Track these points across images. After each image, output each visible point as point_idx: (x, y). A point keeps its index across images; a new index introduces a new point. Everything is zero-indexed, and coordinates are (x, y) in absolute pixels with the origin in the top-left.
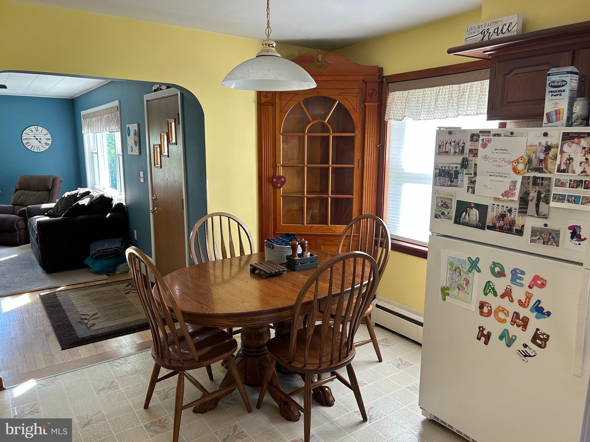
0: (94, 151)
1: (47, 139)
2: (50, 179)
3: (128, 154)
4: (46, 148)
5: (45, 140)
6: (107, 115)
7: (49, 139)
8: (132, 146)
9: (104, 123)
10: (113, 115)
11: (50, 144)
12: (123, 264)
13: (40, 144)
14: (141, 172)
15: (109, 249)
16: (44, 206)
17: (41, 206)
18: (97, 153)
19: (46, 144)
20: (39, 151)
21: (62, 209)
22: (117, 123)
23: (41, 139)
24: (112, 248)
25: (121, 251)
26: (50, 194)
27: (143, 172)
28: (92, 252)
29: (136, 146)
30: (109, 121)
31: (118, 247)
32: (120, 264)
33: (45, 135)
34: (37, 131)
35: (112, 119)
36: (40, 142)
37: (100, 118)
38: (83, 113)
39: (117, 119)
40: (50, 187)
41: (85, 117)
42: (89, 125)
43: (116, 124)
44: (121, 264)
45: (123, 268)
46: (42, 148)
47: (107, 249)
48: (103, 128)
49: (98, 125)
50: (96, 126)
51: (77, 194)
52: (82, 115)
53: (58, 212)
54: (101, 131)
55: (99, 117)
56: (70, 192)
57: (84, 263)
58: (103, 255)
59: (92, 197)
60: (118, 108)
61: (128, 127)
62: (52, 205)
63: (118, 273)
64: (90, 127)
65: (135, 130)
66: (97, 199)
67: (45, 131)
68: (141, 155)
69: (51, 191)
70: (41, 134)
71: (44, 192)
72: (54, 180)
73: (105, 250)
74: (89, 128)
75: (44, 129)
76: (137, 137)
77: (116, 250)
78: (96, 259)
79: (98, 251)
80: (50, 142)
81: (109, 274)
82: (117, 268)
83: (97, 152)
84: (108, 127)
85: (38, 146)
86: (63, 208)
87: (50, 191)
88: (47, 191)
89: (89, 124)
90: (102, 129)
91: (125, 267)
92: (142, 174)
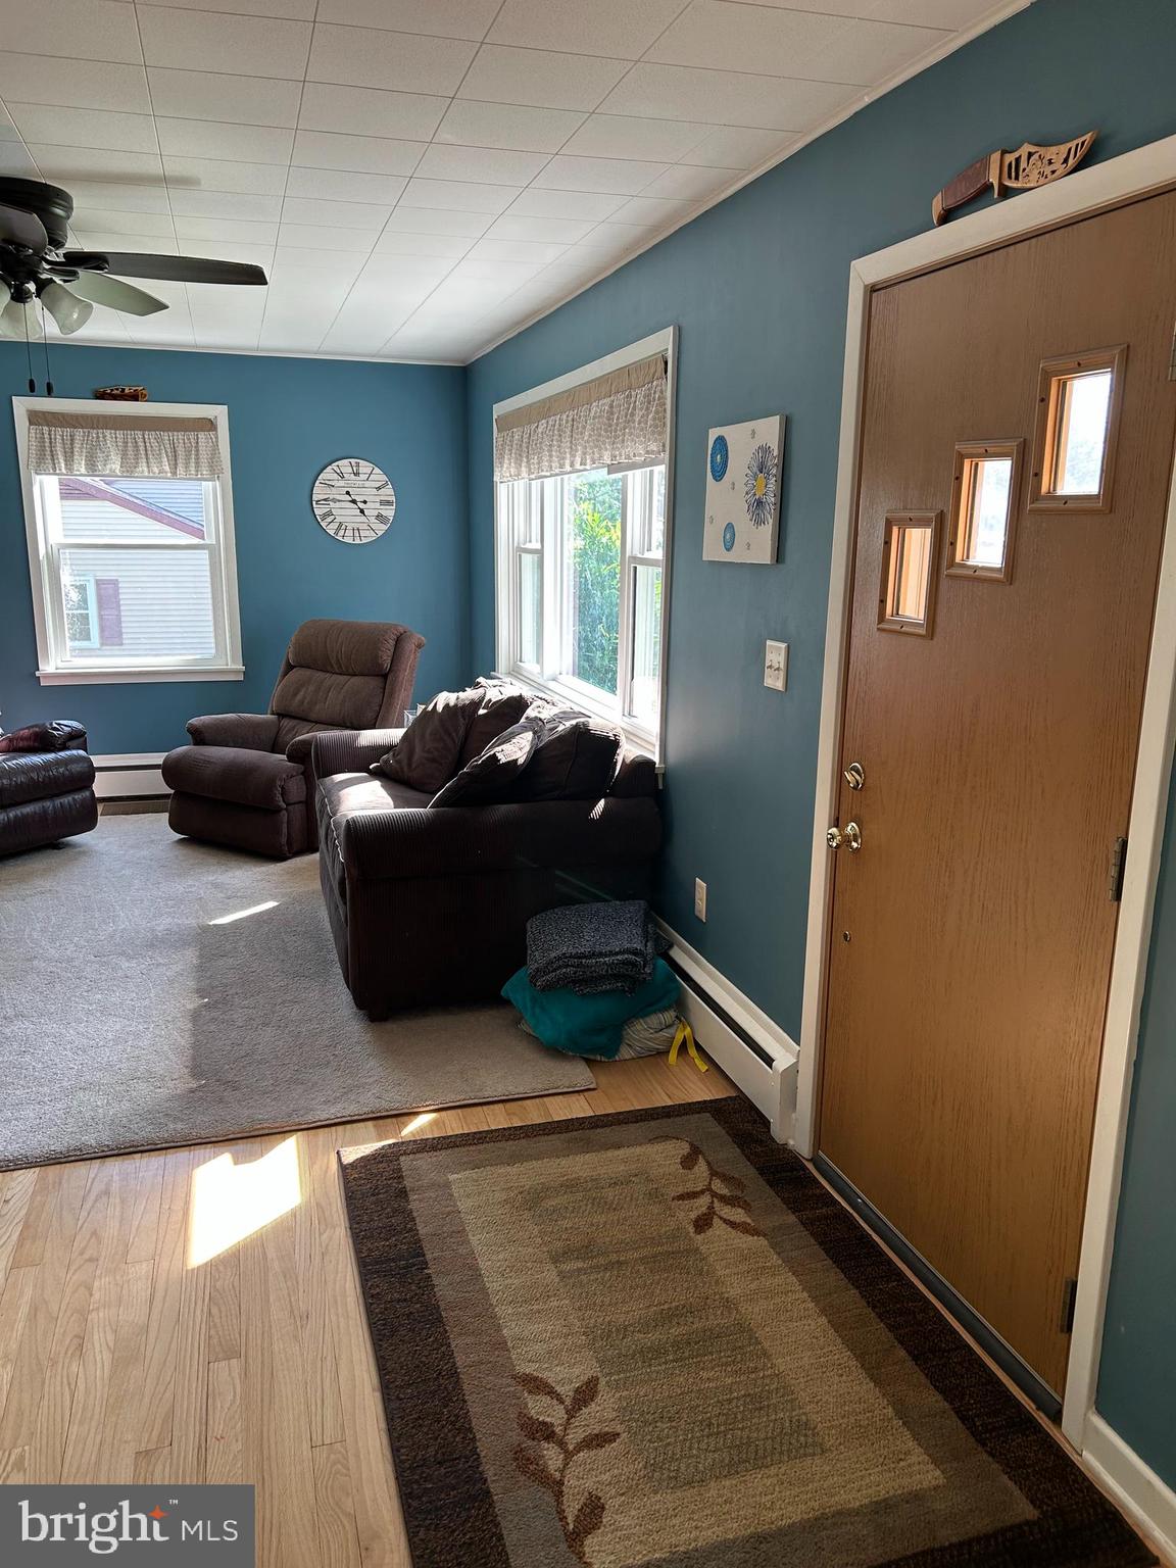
0: (529, 546)
1: (382, 503)
2: (387, 637)
3: (704, 559)
4: (380, 533)
5: (378, 505)
6: (607, 401)
7: (389, 503)
8: (730, 527)
9: (590, 436)
10: (640, 395)
11: (391, 518)
12: (648, 1019)
13: (363, 519)
14: (769, 643)
15: (601, 955)
16: (369, 737)
17: (358, 736)
18: (540, 553)
19: (379, 517)
20: (358, 541)
21: (426, 755)
22: (656, 426)
23: (365, 502)
24: (612, 953)
25: (648, 970)
26: (384, 689)
27: (783, 646)
28: (536, 958)
29: (760, 522)
30: (617, 425)
31: (635, 952)
32: (637, 1018)
33: (379, 488)
34: (357, 474)
35: (632, 415)
36: (362, 511)
37: (570, 419)
38: (499, 409)
39: (657, 412)
40: (387, 665)
41: (508, 422)
42: (526, 452)
43: (653, 433)
44: (642, 1017)
45: (647, 1035)
46: (367, 533)
47: (593, 955)
48: (584, 454)
49: (559, 446)
50: (550, 451)
51: (475, 704)
52: (495, 417)
53: (414, 766)
54: (572, 465)
55: (568, 416)
56: (456, 694)
57: (503, 993)
58: (578, 979)
59: (536, 725)
60: (666, 363)
61: (721, 440)
62: (393, 735)
63: (627, 1057)
64: (527, 457)
65: (765, 450)
66: (562, 739)
67: (379, 476)
68: (780, 566)
69: (390, 677)
70: (367, 484)
71: (366, 678)
72: (399, 641)
73: (585, 957)
74: (521, 461)
75: (377, 470)
76: (773, 481)
77: (624, 963)
78: (548, 988)
79: (559, 958)
80: (392, 513)
81: (592, 1057)
82: (624, 1033)
83: (538, 546)
84: (606, 449)
85: (356, 526)
86: (429, 752)
87: (385, 676)
88: (377, 675)
89: (521, 446)
90: (578, 459)
91: (657, 1035)
92: (776, 653)
